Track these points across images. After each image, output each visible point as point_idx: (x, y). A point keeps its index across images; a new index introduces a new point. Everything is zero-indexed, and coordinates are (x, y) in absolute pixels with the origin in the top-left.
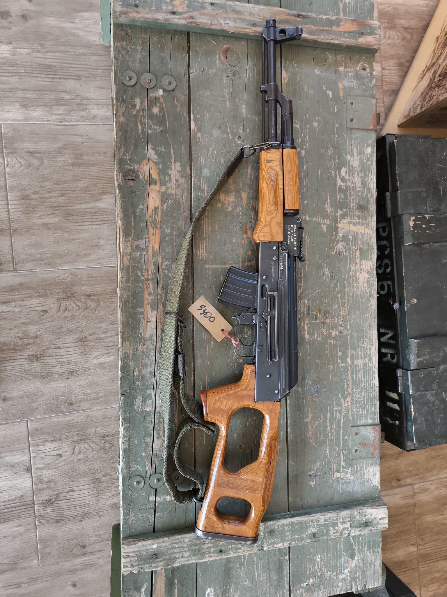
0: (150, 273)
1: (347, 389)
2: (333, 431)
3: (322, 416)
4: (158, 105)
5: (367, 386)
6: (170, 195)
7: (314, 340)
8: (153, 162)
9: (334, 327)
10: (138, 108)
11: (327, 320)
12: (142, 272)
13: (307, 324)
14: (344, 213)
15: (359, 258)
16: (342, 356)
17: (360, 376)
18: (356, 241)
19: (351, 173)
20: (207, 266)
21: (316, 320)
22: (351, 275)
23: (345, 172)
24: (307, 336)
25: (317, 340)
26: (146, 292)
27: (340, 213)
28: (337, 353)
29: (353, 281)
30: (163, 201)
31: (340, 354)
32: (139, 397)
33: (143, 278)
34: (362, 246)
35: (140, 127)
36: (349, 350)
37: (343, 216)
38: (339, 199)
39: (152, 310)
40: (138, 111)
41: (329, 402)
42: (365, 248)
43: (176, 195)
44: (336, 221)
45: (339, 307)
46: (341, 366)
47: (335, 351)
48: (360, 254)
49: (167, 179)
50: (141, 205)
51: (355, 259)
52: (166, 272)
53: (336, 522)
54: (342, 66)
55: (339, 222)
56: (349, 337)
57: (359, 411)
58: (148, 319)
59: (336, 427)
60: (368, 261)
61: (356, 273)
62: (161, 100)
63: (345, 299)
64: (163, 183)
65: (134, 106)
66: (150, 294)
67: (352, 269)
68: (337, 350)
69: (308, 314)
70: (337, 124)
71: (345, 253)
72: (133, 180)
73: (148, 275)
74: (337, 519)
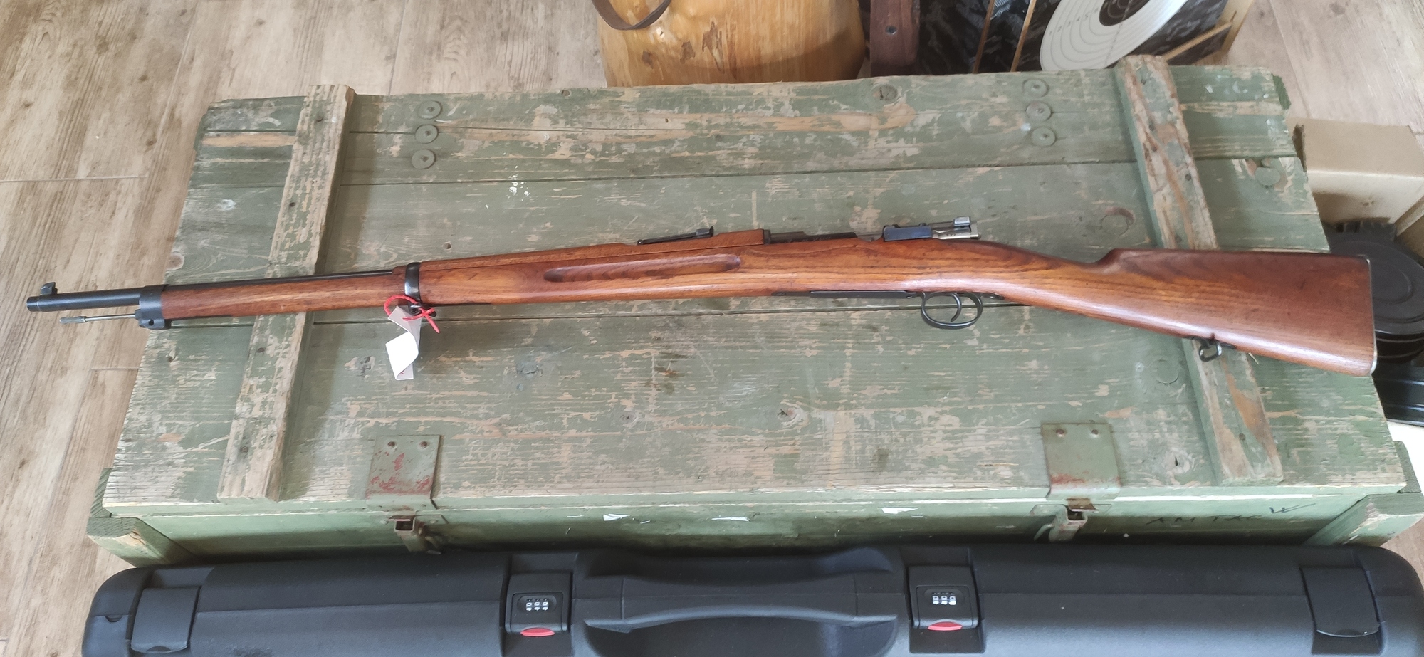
0: (740, 120)
1: (517, 430)
2: (440, 403)
3: (472, 382)
4: (1005, 124)
5: (516, 470)
6: (866, 143)
7: (619, 366)
8: (914, 120)
9: (641, 403)
10: (993, 99)
11: (654, 389)
12: (743, 110)
13: (648, 353)
14: (868, 421)
15: (778, 452)
16: (582, 419)
17: (538, 455)
18: (812, 448)
19: (950, 435)
20: (754, 194)
21: (656, 369)
22: (744, 437)
23: (950, 422)
24: (625, 354)
25: (618, 372)
26: (712, 116)
27: (867, 413)
28: (590, 410)
29: (729, 440)
30: (854, 133)
31: (587, 415)
32: (556, 110)
33: (734, 111)
34: (801, 459)
35: (964, 102)
36: (592, 433)
37: (861, 421)
38: (895, 412)
39: (686, 124)
40: (987, 100)
41: (497, 395)
42: (798, 466)
43: (866, 150)
44: (848, 407)
45: (679, 413)
46: (562, 419)
47: (594, 407)
48: (786, 456)
49: (890, 138)
50: (845, 107)
51: (776, 446)
52: (744, 140)
53: (271, 389)
54: (1169, 416)
55: (848, 412)
56: (619, 433)
57: (467, 452)
58: (671, 119)
59: (445, 408)
60: (771, 473)
61: (746, 446)
62: (1012, 129)
63: (694, 424)
64: (883, 133)
65: (994, 95)
66: (709, 121)
67: (753, 438)
68: (595, 410)
69: (669, 355)
70: (1044, 407)
71: (785, 424)
72: (882, 97)
73: (738, 118)
74: (275, 391)
